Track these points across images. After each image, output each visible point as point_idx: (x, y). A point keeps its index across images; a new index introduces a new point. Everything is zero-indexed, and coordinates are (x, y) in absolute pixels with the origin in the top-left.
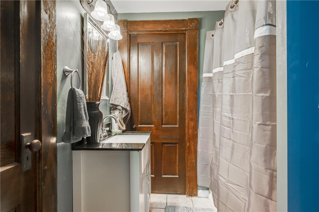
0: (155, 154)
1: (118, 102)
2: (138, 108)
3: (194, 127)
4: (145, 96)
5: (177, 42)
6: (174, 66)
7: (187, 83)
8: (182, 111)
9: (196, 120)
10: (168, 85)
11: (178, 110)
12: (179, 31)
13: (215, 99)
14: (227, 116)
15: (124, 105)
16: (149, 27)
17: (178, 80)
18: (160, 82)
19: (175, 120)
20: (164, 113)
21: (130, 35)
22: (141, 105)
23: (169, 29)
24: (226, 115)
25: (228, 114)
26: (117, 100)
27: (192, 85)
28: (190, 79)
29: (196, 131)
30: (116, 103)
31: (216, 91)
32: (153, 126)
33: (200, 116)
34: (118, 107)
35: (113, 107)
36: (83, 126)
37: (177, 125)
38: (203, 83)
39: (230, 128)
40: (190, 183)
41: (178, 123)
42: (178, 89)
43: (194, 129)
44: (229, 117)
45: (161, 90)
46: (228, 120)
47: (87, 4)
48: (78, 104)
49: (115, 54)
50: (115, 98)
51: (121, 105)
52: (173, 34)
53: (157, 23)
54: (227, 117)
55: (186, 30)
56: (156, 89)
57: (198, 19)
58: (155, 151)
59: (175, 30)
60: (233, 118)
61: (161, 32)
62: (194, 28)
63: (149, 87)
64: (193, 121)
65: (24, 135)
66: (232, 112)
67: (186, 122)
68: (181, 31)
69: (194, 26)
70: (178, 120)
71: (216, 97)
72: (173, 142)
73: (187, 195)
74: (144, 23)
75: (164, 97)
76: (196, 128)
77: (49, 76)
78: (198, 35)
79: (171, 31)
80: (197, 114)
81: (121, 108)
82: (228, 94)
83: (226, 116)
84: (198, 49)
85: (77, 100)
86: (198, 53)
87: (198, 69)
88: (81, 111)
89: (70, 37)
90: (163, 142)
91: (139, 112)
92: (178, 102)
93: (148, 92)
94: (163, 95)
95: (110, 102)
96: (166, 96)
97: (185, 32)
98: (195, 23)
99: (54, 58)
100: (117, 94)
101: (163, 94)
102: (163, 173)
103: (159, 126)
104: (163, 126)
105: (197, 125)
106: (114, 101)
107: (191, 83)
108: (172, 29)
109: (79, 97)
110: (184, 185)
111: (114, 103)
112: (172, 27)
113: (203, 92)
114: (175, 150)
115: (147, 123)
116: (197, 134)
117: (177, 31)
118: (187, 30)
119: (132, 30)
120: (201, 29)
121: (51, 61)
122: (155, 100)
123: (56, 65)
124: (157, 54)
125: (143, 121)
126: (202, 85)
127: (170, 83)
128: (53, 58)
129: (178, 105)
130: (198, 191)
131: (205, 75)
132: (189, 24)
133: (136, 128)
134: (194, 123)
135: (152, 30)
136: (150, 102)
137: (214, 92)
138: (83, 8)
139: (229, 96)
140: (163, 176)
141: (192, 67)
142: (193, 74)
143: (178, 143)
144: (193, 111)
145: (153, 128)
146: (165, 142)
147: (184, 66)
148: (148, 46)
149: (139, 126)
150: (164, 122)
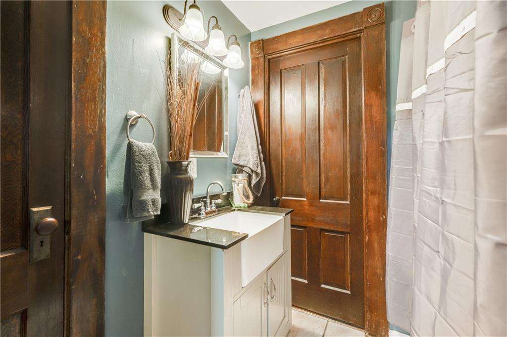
0: (308, 245)
1: (245, 160)
2: (282, 171)
3: (379, 206)
4: (292, 151)
5: (346, 55)
6: (339, 98)
7: (364, 126)
8: (356, 177)
9: (383, 194)
10: (329, 132)
11: (348, 175)
12: (347, 36)
13: (416, 155)
14: (432, 193)
15: (253, 166)
16: (296, 42)
17: (348, 122)
18: (316, 127)
19: (344, 192)
20: (323, 179)
21: (269, 60)
22: (286, 165)
23: (328, 37)
24: (429, 191)
25: (434, 188)
26: (242, 158)
27: (375, 129)
28: (370, 118)
29: (383, 215)
30: (241, 163)
31: (417, 138)
32: (305, 199)
33: (390, 187)
34: (245, 169)
35: (238, 168)
36: (144, 198)
37: (347, 201)
38: (396, 122)
39: (438, 225)
40: (371, 313)
41: (348, 197)
42: (348, 138)
43: (379, 212)
44: (436, 198)
45: (318, 140)
46: (432, 204)
47: (178, 20)
48: (137, 164)
49: (242, 91)
50: (240, 155)
51: (249, 165)
52: (337, 43)
53: (307, 32)
54: (431, 195)
55: (360, 31)
56: (310, 139)
57: (383, 3)
58: (308, 240)
59: (339, 37)
60: (443, 201)
61: (315, 46)
62: (375, 23)
63: (298, 137)
64: (377, 196)
65: (35, 209)
66: (442, 184)
67: (364, 196)
68: (350, 35)
69: (374, 19)
70: (349, 192)
71: (419, 149)
72: (339, 230)
73: (367, 331)
74: (287, 38)
75: (322, 152)
76: (382, 209)
77: (89, 126)
78: (384, 35)
79: (332, 38)
80: (385, 183)
81: (249, 171)
82: (437, 141)
83: (429, 194)
84: (384, 60)
85: (134, 159)
86: (385, 67)
87: (385, 98)
88: (141, 175)
89: (141, 70)
90: (322, 227)
91: (283, 177)
92: (348, 160)
93: (297, 144)
94: (321, 149)
95: (233, 162)
96: (326, 150)
97: (358, 35)
98: (378, 14)
99: (99, 99)
100: (242, 149)
101: (321, 146)
102: (322, 281)
103: (315, 200)
104: (321, 200)
105: (386, 203)
106: (237, 159)
107: (372, 126)
108: (335, 35)
109: (141, 154)
110: (361, 311)
111: (238, 163)
112: (333, 31)
113: (397, 141)
114: (344, 246)
115: (295, 194)
116: (385, 221)
117: (344, 36)
118: (363, 30)
119: (271, 52)
120: (392, 20)
121: (93, 104)
122: (307, 157)
123: (105, 109)
124: (310, 82)
125: (290, 190)
126: (395, 128)
127: (332, 128)
128: (97, 99)
129: (348, 166)
130: (390, 331)
131: (400, 107)
132: (365, 19)
133: (278, 200)
134: (379, 200)
135: (300, 44)
136: (301, 160)
137: (414, 139)
138: (172, 27)
139: (438, 144)
140: (323, 286)
141: (373, 95)
142: (374, 109)
143: (349, 233)
144: (377, 177)
145: (306, 203)
146: (326, 228)
147: (359, 95)
148: (296, 72)
149: (283, 198)
150: (323, 193)
